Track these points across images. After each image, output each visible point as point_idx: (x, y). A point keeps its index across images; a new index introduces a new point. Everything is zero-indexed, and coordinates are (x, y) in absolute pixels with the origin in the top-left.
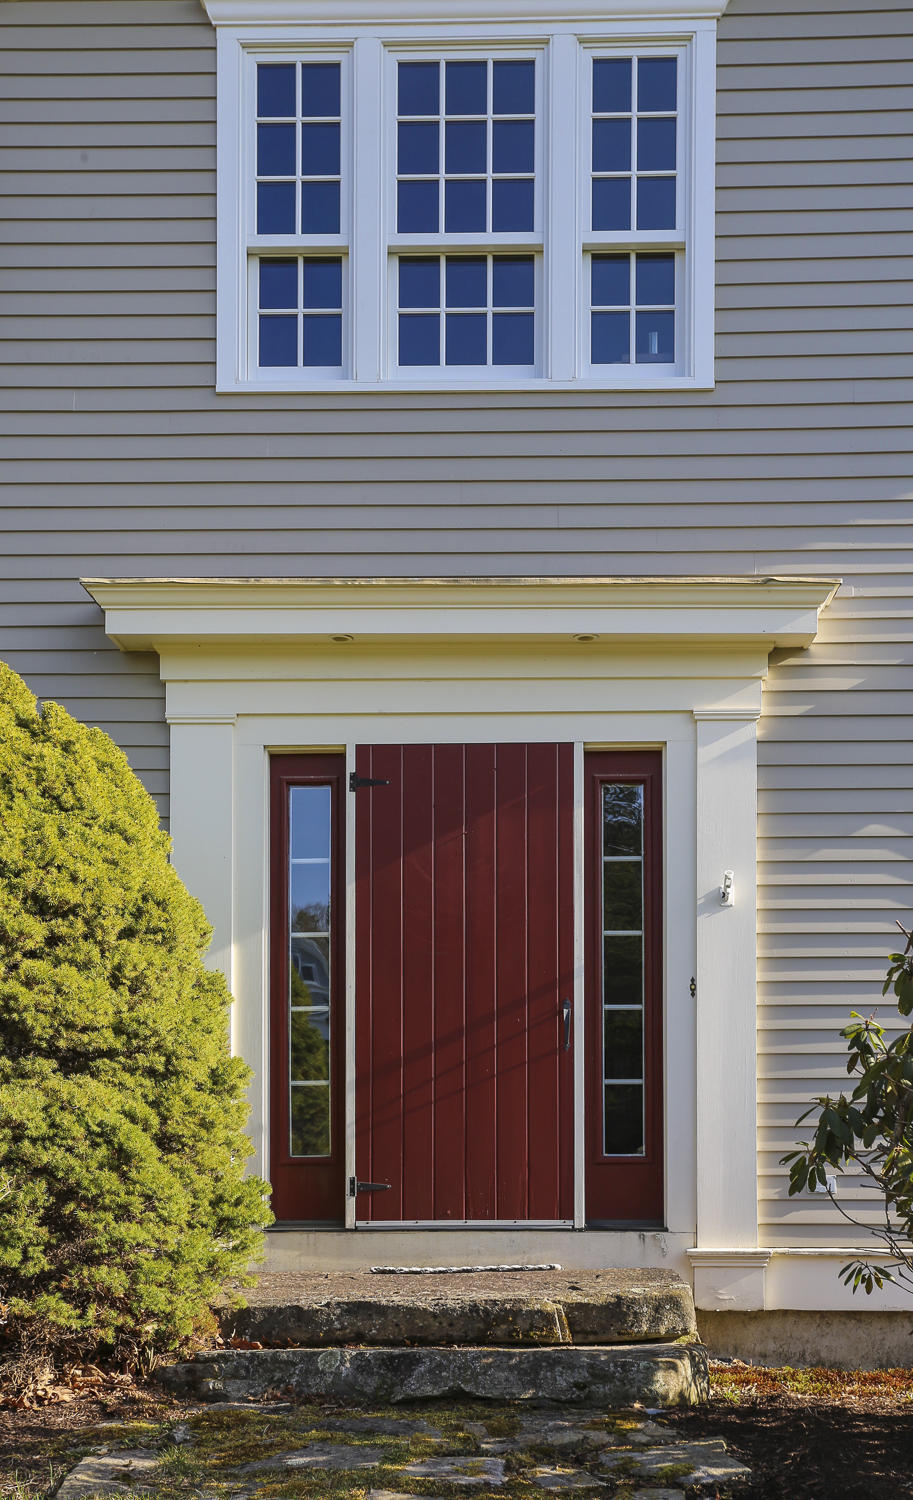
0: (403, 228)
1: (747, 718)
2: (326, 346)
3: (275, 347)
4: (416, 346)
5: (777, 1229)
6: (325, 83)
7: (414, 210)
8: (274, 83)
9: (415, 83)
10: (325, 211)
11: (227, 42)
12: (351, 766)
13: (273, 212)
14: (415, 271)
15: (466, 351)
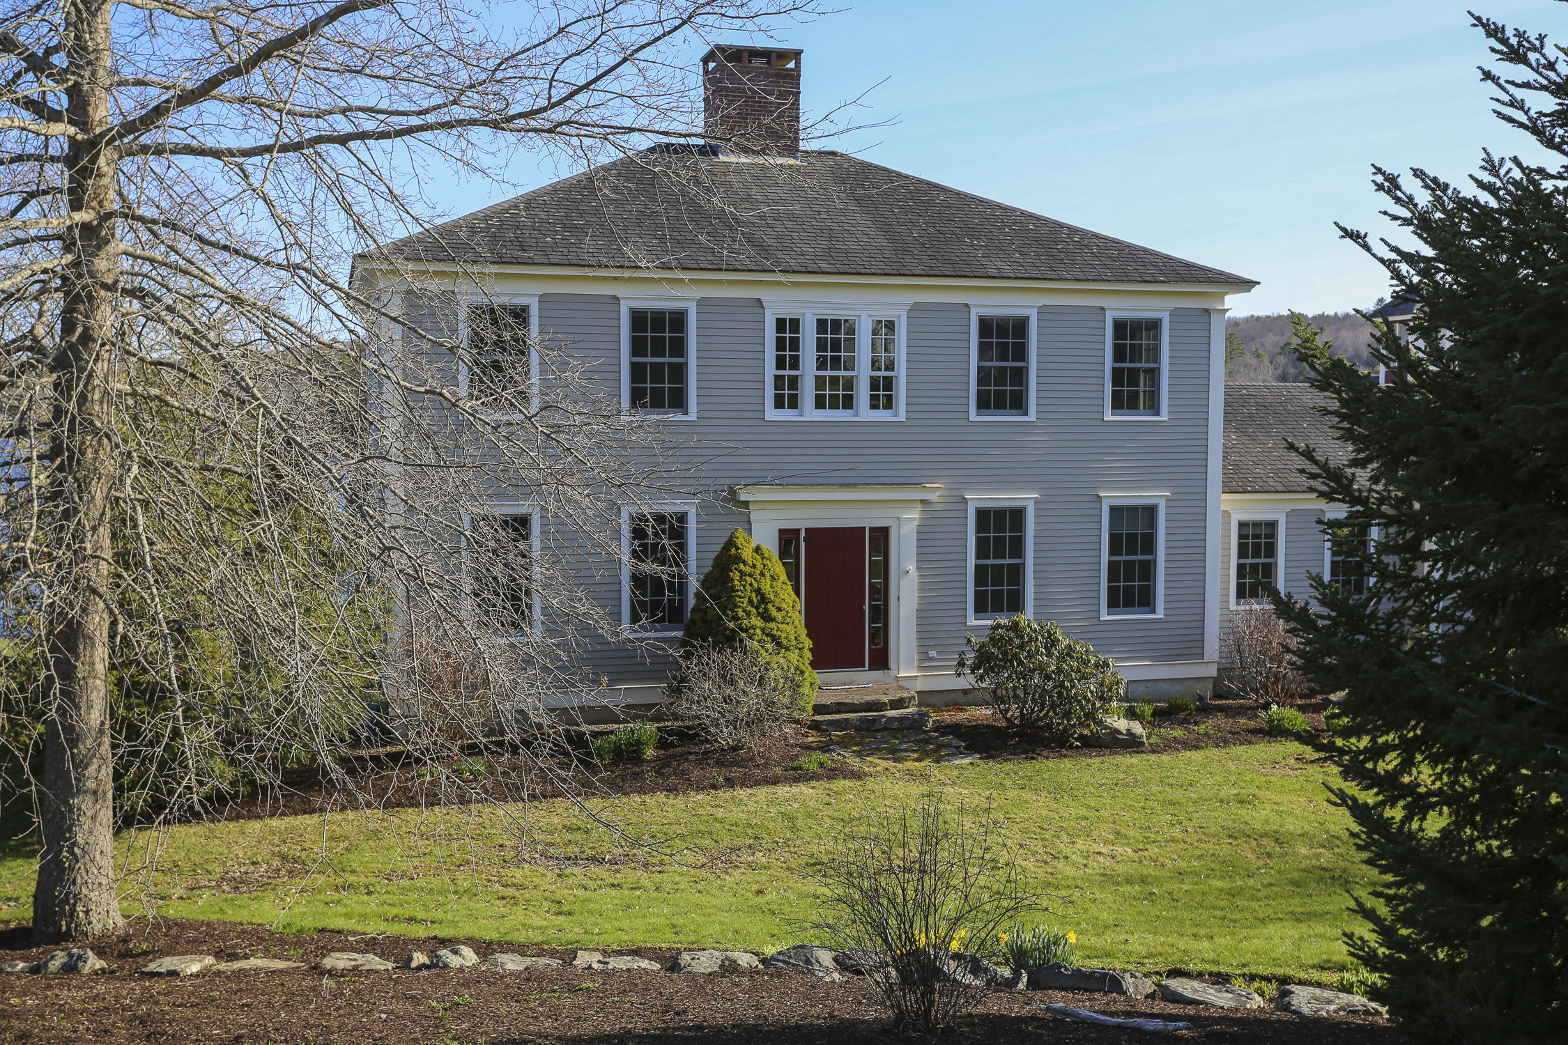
0: (818, 369)
1: (914, 519)
2: (794, 403)
3: (779, 404)
4: (820, 403)
5: (920, 668)
6: (795, 324)
7: (821, 365)
8: (780, 324)
9: (822, 324)
10: (795, 363)
11: (768, 312)
12: (803, 534)
13: (780, 363)
14: (820, 382)
15: (834, 406)
